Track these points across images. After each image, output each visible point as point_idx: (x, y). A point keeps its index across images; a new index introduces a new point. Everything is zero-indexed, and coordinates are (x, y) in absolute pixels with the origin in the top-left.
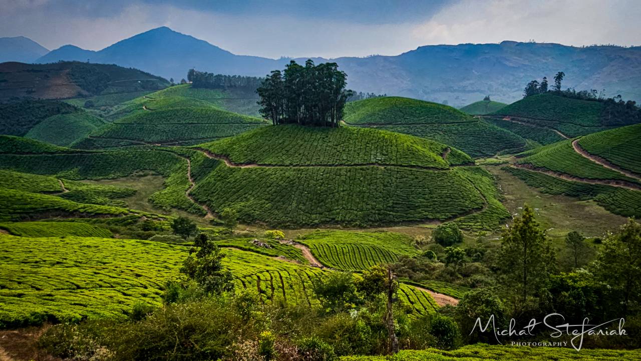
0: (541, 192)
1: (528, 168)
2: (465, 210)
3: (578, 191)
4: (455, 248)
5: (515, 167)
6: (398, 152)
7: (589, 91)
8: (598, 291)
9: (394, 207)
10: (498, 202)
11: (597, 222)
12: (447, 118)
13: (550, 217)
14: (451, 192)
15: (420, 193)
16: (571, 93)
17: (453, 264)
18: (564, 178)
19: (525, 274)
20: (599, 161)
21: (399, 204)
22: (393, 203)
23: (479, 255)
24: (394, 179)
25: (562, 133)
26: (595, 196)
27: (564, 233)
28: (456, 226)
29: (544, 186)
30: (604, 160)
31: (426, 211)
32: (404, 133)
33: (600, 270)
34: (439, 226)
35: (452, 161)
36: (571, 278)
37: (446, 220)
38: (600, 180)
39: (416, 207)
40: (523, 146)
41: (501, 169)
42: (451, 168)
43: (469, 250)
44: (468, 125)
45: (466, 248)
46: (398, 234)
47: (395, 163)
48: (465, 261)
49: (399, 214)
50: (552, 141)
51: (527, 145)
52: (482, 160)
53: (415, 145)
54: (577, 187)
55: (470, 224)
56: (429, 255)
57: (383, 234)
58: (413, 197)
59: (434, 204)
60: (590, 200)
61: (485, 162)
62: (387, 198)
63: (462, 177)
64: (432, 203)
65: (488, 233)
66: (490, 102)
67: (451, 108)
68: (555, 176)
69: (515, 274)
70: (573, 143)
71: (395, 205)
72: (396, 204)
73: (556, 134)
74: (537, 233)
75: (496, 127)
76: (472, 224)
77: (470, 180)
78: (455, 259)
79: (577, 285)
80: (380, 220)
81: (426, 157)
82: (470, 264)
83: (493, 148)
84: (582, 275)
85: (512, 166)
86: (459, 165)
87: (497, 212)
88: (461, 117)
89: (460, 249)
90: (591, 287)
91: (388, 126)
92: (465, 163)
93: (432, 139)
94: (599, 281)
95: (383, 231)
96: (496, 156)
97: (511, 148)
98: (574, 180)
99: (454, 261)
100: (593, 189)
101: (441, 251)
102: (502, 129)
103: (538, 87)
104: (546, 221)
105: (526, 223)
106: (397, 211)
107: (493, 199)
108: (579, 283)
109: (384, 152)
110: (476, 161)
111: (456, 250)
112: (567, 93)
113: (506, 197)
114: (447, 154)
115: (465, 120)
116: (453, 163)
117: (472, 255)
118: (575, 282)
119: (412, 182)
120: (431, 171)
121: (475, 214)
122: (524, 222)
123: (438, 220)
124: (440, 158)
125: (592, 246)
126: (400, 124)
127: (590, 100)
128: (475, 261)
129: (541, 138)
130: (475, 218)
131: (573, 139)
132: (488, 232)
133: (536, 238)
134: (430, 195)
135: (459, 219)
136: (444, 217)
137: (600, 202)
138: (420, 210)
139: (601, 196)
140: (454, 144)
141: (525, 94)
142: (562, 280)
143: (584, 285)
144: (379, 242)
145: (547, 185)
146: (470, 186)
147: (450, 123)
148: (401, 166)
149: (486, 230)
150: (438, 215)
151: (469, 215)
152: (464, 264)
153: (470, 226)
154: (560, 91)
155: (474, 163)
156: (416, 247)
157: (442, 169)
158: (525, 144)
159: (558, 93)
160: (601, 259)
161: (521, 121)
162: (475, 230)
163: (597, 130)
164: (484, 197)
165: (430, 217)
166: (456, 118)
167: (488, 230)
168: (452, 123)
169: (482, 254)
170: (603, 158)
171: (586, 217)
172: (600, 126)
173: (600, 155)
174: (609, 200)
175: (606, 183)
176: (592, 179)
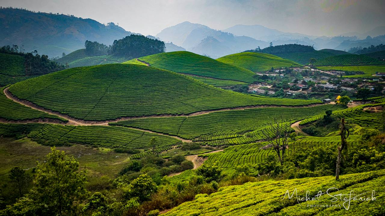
3: (14, 132)
7: (11, 47)
8: (39, 212)
11: (33, 155)
20: (27, 104)
26: (29, 133)
27: (7, 170)
30: (31, 103)
33: (38, 194)
36: (16, 208)
38: (30, 120)
60: (25, 138)
70: (4, 91)
79: (21, 212)
84: (24, 203)
90: (33, 211)
94: (38, 203)
98: (10, 123)
100: (26, 128)
108: (23, 210)
118: (20, 210)
125: (32, 175)
127: (13, 53)
131: (4, 87)
137: (33, 138)
139: (32, 133)
142: (8, 212)
143: (27, 211)
163: (22, 78)
170: (30, 102)
171: (24, 153)
172: (24, 76)
173: (28, 99)
174: (39, 135)
175: (35, 122)
176: (24, 120)
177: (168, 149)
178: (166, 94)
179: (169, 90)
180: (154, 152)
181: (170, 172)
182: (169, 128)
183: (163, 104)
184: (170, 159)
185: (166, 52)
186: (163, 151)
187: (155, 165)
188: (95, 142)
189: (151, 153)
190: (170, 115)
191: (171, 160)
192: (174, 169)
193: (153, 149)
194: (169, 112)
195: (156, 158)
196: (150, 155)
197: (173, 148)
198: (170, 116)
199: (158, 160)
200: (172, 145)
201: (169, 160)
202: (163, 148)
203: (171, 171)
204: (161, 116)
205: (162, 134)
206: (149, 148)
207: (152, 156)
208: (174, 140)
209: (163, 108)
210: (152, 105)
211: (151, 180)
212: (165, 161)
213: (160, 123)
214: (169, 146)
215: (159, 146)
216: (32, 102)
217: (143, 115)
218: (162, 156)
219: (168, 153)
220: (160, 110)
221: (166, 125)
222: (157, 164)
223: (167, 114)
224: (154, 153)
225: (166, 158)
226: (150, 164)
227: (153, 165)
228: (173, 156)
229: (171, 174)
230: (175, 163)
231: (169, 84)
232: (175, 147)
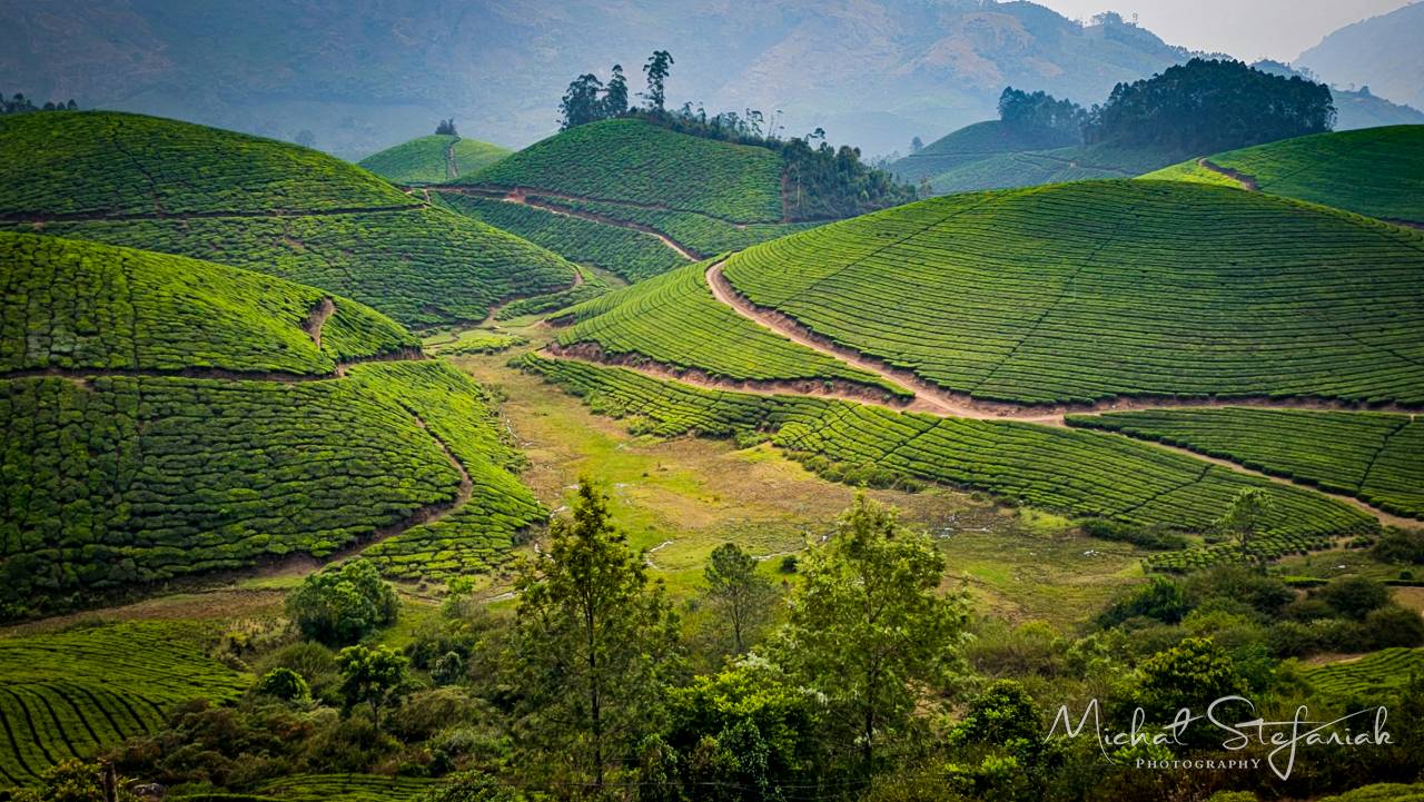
0: (632, 432)
1: (586, 356)
2: (397, 512)
3: (731, 420)
4: (372, 648)
5: (550, 357)
6: (137, 319)
7: (742, 116)
8: (796, 717)
9: (134, 529)
10: (506, 475)
11: (787, 509)
12: (317, 193)
13: (661, 507)
14: (347, 453)
15: (232, 468)
16: (695, 120)
17: (368, 706)
18: (689, 382)
19: (594, 700)
20: (779, 325)
21: (157, 513)
22: (133, 513)
23: (453, 659)
24: (128, 424)
25: (677, 243)
26: (776, 430)
27: (699, 556)
28: (372, 572)
29: (638, 411)
30: (789, 322)
31: (259, 531)
32: (157, 249)
33: (797, 651)
34: (311, 579)
35: (346, 343)
36: (723, 689)
37: (336, 553)
38: (786, 382)
39: (223, 517)
40: (568, 286)
41: (508, 365)
42: (341, 370)
43: (420, 648)
44: (388, 219)
45: (412, 641)
46: (159, 625)
47: (131, 362)
48: (407, 689)
49: (158, 551)
50: (654, 269)
51: (579, 282)
52: (444, 337)
53: (204, 294)
54: (729, 407)
55: (419, 557)
56: (282, 688)
57: (98, 635)
58: (209, 485)
59: (289, 502)
60: (762, 446)
61: (456, 345)
62: (108, 496)
63: (380, 398)
64: (281, 500)
65: (480, 583)
66: (458, 140)
67: (327, 160)
68: (665, 378)
69: (564, 704)
70: (709, 274)
71: (140, 521)
72: (144, 514)
73: (660, 249)
74: (620, 562)
75: (482, 225)
76: (427, 557)
77: (409, 410)
78: (375, 686)
79: (741, 708)
80: (84, 582)
81: (249, 334)
82: (425, 696)
83: (477, 297)
84: (753, 675)
85: (542, 355)
86: (368, 358)
87: (503, 506)
88: (364, 192)
89: (391, 646)
90: (778, 709)
91: (91, 223)
92: (390, 352)
93: (265, 270)
94: (797, 684)
95: (101, 624)
96: (489, 323)
97: (533, 294)
98: (720, 387)
99: (369, 694)
100: (769, 411)
101: (324, 666)
102: (500, 233)
103: (600, 96)
104: (650, 522)
105: (586, 534)
106: (152, 542)
107: (489, 466)
108: (745, 700)
109: (84, 322)
110: (425, 342)
111: (374, 654)
112: (681, 117)
113: (529, 454)
114: (324, 323)
115: (377, 202)
116: (347, 353)
117: (429, 661)
118: (735, 699)
119: (201, 428)
120: (270, 385)
121: (433, 522)
122: (580, 533)
123: (306, 555)
124: (298, 338)
125: (778, 580)
126: (138, 216)
127: (745, 141)
128: (442, 681)
129: (620, 259)
130: (433, 536)
131: (709, 262)
132: (477, 577)
133: (620, 577)
134: (272, 472)
135: (379, 546)
136: (325, 543)
137: (791, 449)
138: (238, 527)
139: (789, 430)
140: (347, 285)
141: (563, 117)
142: (700, 700)
143: (759, 705)
144: (85, 665)
145: (647, 409)
146: (410, 427)
147: (326, 213)
148: (154, 371)
149: (472, 573)
150: (306, 541)
151: (413, 529)
152: (404, 699)
153: (419, 563)
154: (662, 111)
155: (417, 350)
156: (233, 666)
157: (309, 375)
158: (573, 279)
159: (658, 117)
160: (796, 619)
161: (555, 207)
162: (436, 575)
163: (769, 232)
164: (460, 461)
165: (281, 549)
166: (347, 193)
167: (479, 572)
168: (334, 212)
169: (465, 654)
170: (788, 317)
171: (757, 497)
172: (776, 222)
173: (782, 308)
174: (811, 438)
175: (800, 390)
176: (766, 380)
177: (1309, 548)
178: (1318, 312)
179: (1334, 296)
180: (1248, 553)
181: (1311, 646)
182: (1322, 459)
183: (1307, 352)
184: (1317, 589)
185: (1337, 128)
186: (1286, 554)
187: (1249, 607)
188: (1007, 485)
189: (1232, 557)
190: (1332, 403)
191: (1321, 597)
192: (1333, 634)
193: (1245, 539)
194: (1327, 389)
195: (1255, 579)
196: (1229, 561)
197: (1335, 545)
198: (1332, 409)
199: (1261, 586)
200: (1330, 534)
201: (1311, 595)
202: (1290, 540)
203: (1320, 643)
204: (1292, 405)
205: (1287, 482)
206: (1225, 535)
207: (1239, 567)
208: (1340, 513)
209: (1299, 372)
210: (1254, 353)
211: (1227, 665)
212: (1293, 597)
213: (1282, 431)
214: (1318, 534)
215: (1270, 528)
216: (794, 318)
217: (1212, 394)
218: (1282, 576)
219: (1308, 565)
220: (1287, 377)
221: (1311, 442)
222: (1257, 603)
223: (1318, 396)
224: (1248, 557)
225: (1298, 585)
226: (1226, 599)
227: (1240, 606)
228: (1330, 580)
229: (1318, 653)
230: (1341, 610)
231: (1339, 268)
232: (1342, 541)
